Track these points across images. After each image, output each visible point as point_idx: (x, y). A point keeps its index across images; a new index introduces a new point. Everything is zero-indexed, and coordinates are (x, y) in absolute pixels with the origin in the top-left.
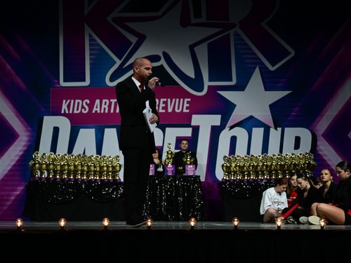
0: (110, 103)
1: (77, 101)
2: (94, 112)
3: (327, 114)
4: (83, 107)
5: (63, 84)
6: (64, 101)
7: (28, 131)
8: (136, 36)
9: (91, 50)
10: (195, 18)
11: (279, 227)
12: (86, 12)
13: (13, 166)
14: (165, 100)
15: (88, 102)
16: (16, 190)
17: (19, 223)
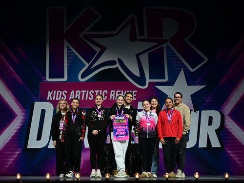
0: (82, 93)
1: (58, 92)
2: (70, 99)
3: (231, 100)
4: (62, 96)
5: (48, 79)
6: (49, 91)
7: (24, 112)
8: (99, 47)
9: (68, 56)
10: (140, 35)
11: (197, 179)
12: (65, 31)
13: (13, 137)
14: (120, 91)
15: (66, 92)
16: (14, 154)
17: (18, 177)
